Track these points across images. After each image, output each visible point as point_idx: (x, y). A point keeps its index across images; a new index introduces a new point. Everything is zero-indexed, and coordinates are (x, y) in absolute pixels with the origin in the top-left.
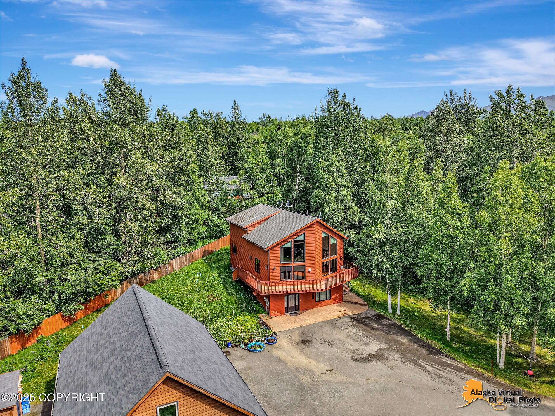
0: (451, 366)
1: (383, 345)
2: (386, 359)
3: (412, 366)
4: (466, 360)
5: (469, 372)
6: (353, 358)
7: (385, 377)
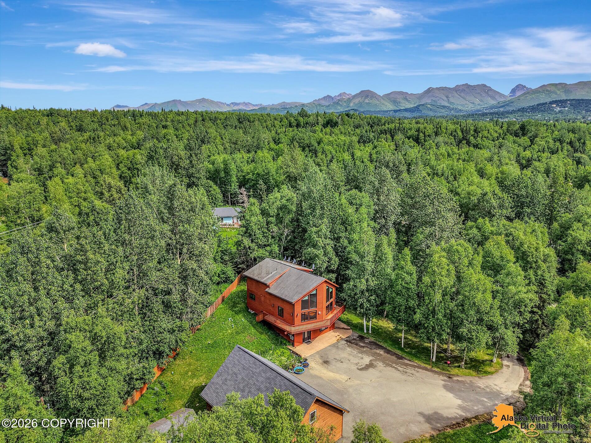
0: (410, 365)
1: (371, 358)
2: (376, 366)
3: (390, 368)
4: (416, 360)
5: (419, 367)
6: (358, 369)
7: (379, 378)
